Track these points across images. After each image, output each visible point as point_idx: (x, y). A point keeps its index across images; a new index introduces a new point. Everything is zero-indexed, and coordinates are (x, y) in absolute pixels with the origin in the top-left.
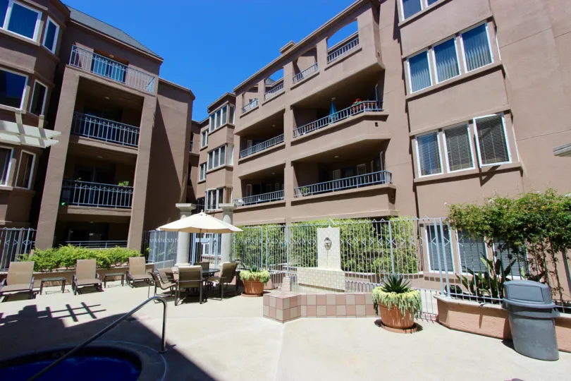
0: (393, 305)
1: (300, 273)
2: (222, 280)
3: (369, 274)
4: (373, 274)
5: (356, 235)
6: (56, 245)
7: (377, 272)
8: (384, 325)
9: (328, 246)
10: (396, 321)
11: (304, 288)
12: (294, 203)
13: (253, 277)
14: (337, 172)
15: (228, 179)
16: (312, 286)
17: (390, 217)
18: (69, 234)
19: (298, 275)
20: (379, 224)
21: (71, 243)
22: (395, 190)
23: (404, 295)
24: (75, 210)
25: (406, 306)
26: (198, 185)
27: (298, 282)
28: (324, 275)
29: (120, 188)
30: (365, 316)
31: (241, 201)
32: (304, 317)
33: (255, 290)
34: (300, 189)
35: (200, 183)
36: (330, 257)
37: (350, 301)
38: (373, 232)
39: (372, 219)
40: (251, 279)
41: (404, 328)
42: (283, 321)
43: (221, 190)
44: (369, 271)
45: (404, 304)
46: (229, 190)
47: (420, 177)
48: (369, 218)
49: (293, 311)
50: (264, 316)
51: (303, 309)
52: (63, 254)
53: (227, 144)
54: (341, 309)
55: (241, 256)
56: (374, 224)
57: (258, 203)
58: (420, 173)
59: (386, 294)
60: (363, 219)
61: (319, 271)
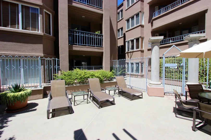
6: (71, 68)
15: (142, 33)
18: (74, 63)
21: (77, 67)
24: (77, 48)
29: (97, 35)
35: (118, 39)
52: (77, 74)
53: (140, 12)
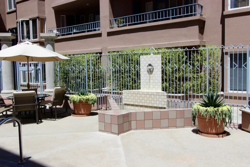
0: (211, 117)
1: (126, 94)
2: (54, 103)
3: (180, 95)
4: (183, 95)
5: (169, 62)
7: (186, 93)
8: (202, 132)
9: (150, 72)
10: (212, 129)
11: (128, 107)
12: (110, 34)
13: (82, 100)
14: (150, 4)
15: (41, 9)
16: (137, 106)
17: (199, 46)
19: (123, 97)
20: (190, 51)
22: (204, 22)
23: (220, 109)
25: (221, 117)
26: (7, 15)
27: (124, 102)
28: (148, 96)
30: (184, 127)
31: (55, 32)
32: (134, 129)
33: (84, 111)
34: (116, 20)
35: (9, 13)
36: (151, 81)
37: (172, 116)
38: (184, 59)
39: (184, 48)
40: (80, 101)
41: (218, 134)
42: (118, 134)
43: (34, 21)
44: (179, 93)
45: (220, 116)
46: (43, 21)
47: (230, 9)
48: (181, 47)
49: (126, 125)
50: (100, 130)
51: (133, 123)
54: (165, 122)
55: (66, 82)
56: (186, 52)
57: (74, 33)
58: (229, 7)
59: (205, 108)
60: (176, 48)
61: (143, 93)
